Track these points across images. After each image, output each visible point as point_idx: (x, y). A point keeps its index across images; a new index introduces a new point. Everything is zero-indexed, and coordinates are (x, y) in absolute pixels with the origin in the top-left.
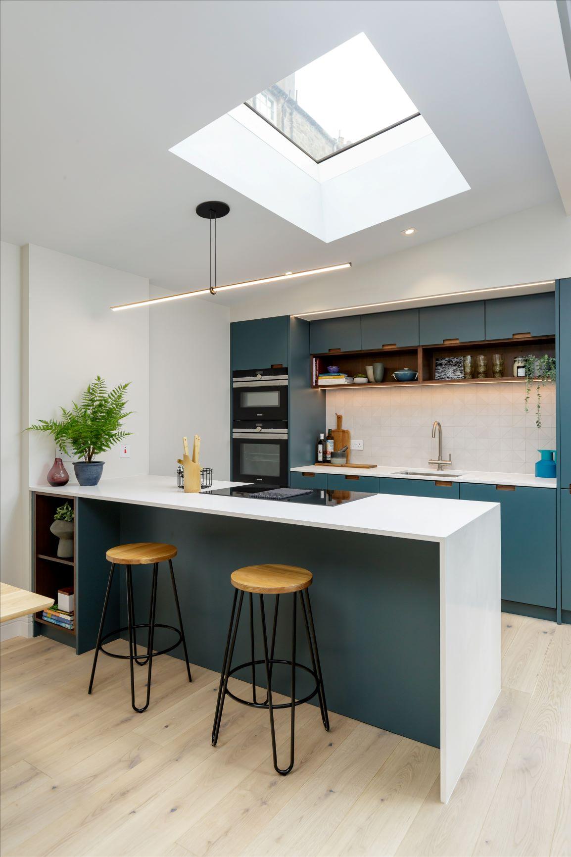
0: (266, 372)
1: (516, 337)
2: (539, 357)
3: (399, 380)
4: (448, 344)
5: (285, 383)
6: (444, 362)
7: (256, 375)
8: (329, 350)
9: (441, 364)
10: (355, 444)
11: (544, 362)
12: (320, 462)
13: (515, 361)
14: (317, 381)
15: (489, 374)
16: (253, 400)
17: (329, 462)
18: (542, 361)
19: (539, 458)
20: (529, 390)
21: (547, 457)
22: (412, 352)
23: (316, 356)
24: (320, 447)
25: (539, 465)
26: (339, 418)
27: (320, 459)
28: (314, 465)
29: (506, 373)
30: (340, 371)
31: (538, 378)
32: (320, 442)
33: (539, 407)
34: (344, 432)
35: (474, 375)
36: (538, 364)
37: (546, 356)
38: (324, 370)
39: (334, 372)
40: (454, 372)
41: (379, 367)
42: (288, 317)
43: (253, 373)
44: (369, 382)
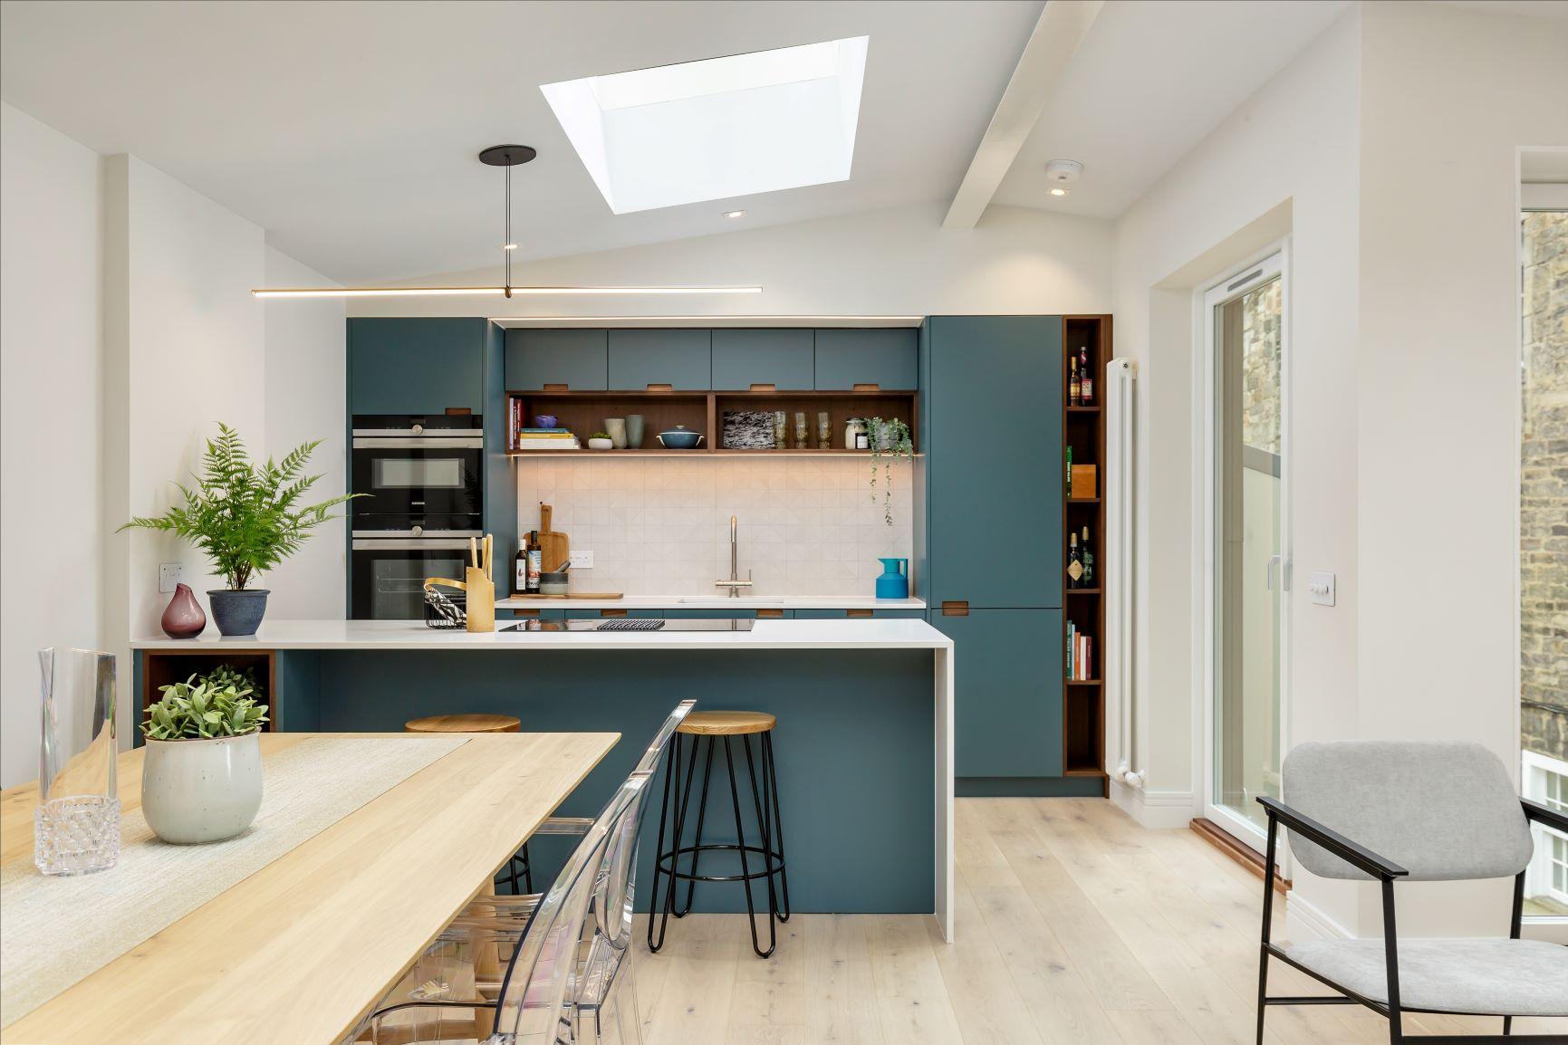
0: (431, 421)
1: (858, 389)
2: (886, 419)
3: (669, 446)
4: (757, 391)
5: (477, 444)
6: (738, 418)
7: (411, 427)
8: (545, 385)
9: (733, 423)
10: (579, 558)
11: (893, 429)
12: (522, 592)
13: (847, 425)
14: (517, 442)
15: (812, 442)
16: (395, 475)
17: (537, 591)
18: (891, 426)
19: (880, 570)
20: (875, 469)
21: (893, 568)
22: (699, 400)
23: (516, 396)
24: (521, 564)
25: (879, 581)
26: (546, 511)
27: (521, 585)
28: (509, 597)
29: (836, 442)
30: (559, 426)
31: (887, 451)
32: (519, 556)
33: (889, 495)
34: (556, 535)
35: (790, 442)
36: (885, 431)
37: (896, 420)
38: (528, 423)
39: (549, 427)
40: (754, 436)
41: (637, 422)
42: (484, 320)
43: (406, 421)
44: (614, 448)
